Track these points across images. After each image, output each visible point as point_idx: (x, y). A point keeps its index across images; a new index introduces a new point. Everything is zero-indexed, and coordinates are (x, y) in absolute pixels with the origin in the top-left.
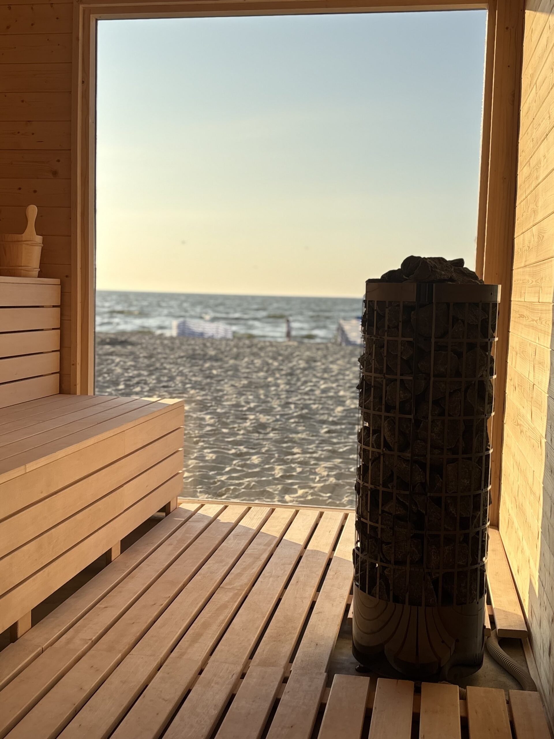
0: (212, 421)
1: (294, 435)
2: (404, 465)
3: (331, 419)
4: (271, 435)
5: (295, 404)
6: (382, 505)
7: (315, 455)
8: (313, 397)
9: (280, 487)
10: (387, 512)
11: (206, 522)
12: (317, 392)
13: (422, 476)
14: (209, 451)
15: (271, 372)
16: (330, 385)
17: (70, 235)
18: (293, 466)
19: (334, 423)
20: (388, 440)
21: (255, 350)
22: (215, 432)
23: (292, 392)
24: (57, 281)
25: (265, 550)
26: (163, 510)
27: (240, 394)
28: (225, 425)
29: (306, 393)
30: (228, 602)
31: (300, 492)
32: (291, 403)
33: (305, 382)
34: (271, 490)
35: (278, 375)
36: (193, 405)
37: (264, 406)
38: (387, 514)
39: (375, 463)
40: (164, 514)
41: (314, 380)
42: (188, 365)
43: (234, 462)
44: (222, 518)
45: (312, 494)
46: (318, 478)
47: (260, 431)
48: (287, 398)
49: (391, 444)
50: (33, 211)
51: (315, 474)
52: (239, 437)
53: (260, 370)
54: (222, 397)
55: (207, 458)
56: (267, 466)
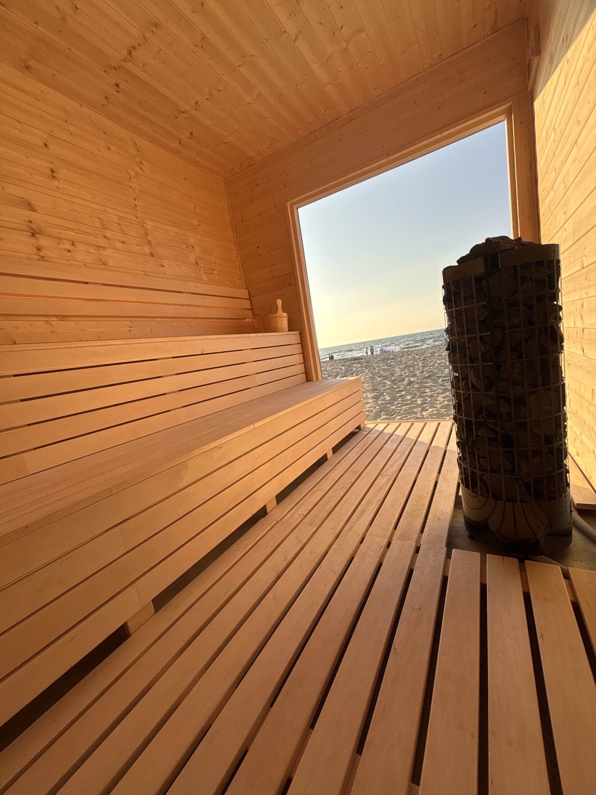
0: (390, 383)
1: (426, 384)
2: (491, 401)
3: (443, 375)
4: (416, 386)
5: (426, 371)
6: (476, 430)
7: (436, 392)
8: (435, 367)
9: (420, 409)
10: (480, 436)
11: (378, 433)
12: (436, 365)
13: (507, 408)
14: (387, 396)
15: (415, 360)
16: (442, 361)
17: (300, 311)
18: (426, 398)
19: (445, 377)
20: (475, 383)
21: (409, 353)
22: (391, 388)
23: (425, 366)
24: (298, 332)
25: (407, 448)
26: (357, 428)
27: (402, 370)
28: (395, 384)
29: (431, 366)
30: (384, 485)
31: (430, 410)
32: (424, 371)
33: (431, 362)
34: (416, 411)
35: (418, 361)
36: (382, 378)
37: (412, 374)
38: (480, 438)
39: (466, 401)
40: (358, 430)
41: (435, 360)
42: (381, 363)
43: (399, 400)
44: (386, 431)
45: (436, 410)
46: (439, 403)
47: (410, 384)
48: (423, 369)
49: (477, 387)
50: (279, 302)
51: (437, 400)
52: (401, 389)
53: (411, 360)
54: (394, 373)
55: (387, 399)
56: (414, 400)
